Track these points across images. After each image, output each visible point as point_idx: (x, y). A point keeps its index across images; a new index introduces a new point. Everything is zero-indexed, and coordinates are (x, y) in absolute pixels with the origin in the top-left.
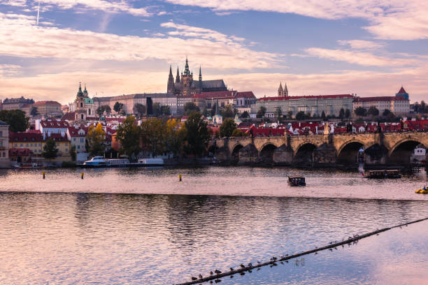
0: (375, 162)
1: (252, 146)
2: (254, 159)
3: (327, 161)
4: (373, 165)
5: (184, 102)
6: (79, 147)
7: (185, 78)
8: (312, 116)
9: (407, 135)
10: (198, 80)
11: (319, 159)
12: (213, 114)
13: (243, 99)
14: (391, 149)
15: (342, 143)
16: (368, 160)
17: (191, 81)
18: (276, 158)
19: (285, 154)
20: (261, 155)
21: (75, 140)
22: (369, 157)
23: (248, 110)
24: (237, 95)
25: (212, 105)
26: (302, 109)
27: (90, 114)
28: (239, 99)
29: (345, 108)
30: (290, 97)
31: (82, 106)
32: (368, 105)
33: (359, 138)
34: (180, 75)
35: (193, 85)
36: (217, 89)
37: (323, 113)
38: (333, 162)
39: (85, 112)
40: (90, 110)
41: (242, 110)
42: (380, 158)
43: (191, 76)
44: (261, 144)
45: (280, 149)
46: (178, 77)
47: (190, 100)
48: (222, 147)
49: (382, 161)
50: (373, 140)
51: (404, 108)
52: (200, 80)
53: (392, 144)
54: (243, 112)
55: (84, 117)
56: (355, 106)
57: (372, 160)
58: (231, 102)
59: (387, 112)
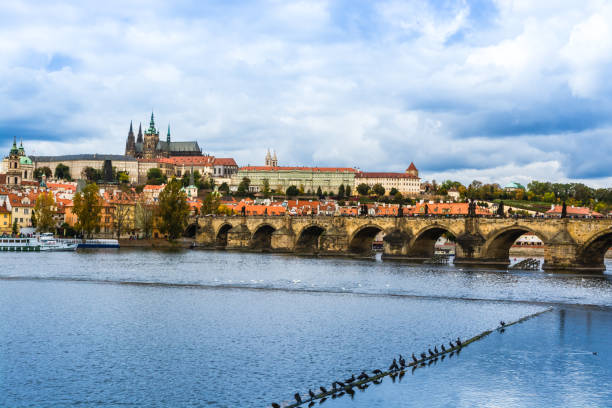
0: (394, 251)
1: (244, 227)
2: (246, 243)
3: (337, 249)
4: (392, 255)
5: (147, 168)
6: (22, 220)
7: (149, 138)
8: (306, 191)
9: (434, 221)
10: (165, 140)
11: (328, 246)
12: (186, 184)
13: (221, 167)
14: (414, 236)
15: (356, 227)
16: (387, 248)
17: (157, 142)
18: (275, 243)
19: (285, 238)
20: (254, 238)
21: (17, 210)
22: (388, 245)
23: (228, 181)
24: (214, 162)
25: (183, 173)
26: (294, 183)
27: (26, 177)
28: (217, 167)
29: (345, 184)
30: (279, 168)
31: (16, 167)
32: (372, 182)
33: (376, 222)
34: (143, 133)
35: (159, 147)
36: (190, 154)
37: (319, 190)
38: (344, 249)
39: (20, 174)
40: (26, 173)
41: (220, 181)
42: (401, 247)
43: (157, 135)
44: (255, 225)
45: (280, 232)
46: (140, 135)
47: (154, 166)
48: (205, 227)
49: (404, 251)
50: (393, 226)
51: (414, 187)
52: (168, 141)
53: (415, 231)
54: (221, 183)
55: (19, 181)
56: (358, 182)
57: (392, 249)
58: (208, 170)
59: (394, 192)
